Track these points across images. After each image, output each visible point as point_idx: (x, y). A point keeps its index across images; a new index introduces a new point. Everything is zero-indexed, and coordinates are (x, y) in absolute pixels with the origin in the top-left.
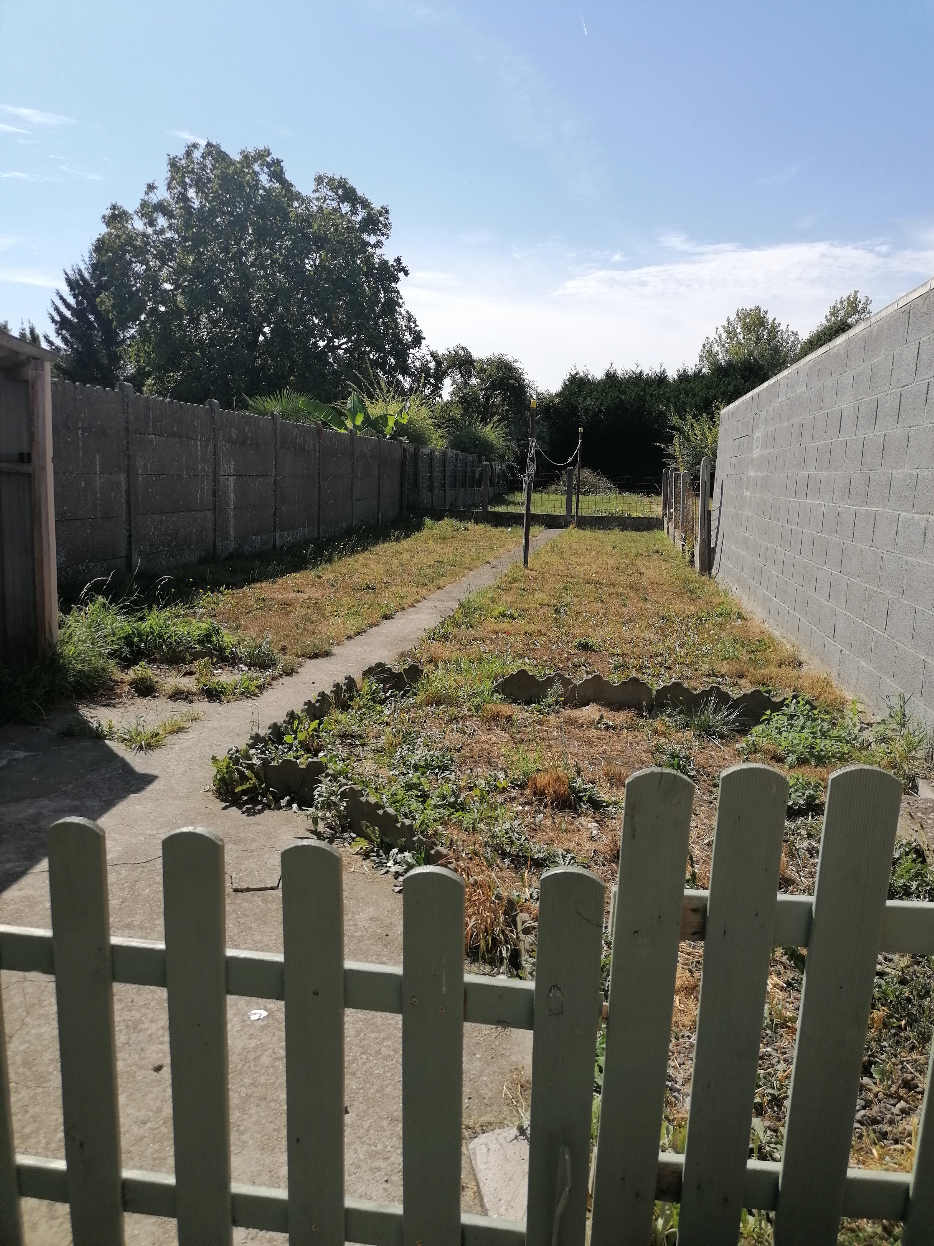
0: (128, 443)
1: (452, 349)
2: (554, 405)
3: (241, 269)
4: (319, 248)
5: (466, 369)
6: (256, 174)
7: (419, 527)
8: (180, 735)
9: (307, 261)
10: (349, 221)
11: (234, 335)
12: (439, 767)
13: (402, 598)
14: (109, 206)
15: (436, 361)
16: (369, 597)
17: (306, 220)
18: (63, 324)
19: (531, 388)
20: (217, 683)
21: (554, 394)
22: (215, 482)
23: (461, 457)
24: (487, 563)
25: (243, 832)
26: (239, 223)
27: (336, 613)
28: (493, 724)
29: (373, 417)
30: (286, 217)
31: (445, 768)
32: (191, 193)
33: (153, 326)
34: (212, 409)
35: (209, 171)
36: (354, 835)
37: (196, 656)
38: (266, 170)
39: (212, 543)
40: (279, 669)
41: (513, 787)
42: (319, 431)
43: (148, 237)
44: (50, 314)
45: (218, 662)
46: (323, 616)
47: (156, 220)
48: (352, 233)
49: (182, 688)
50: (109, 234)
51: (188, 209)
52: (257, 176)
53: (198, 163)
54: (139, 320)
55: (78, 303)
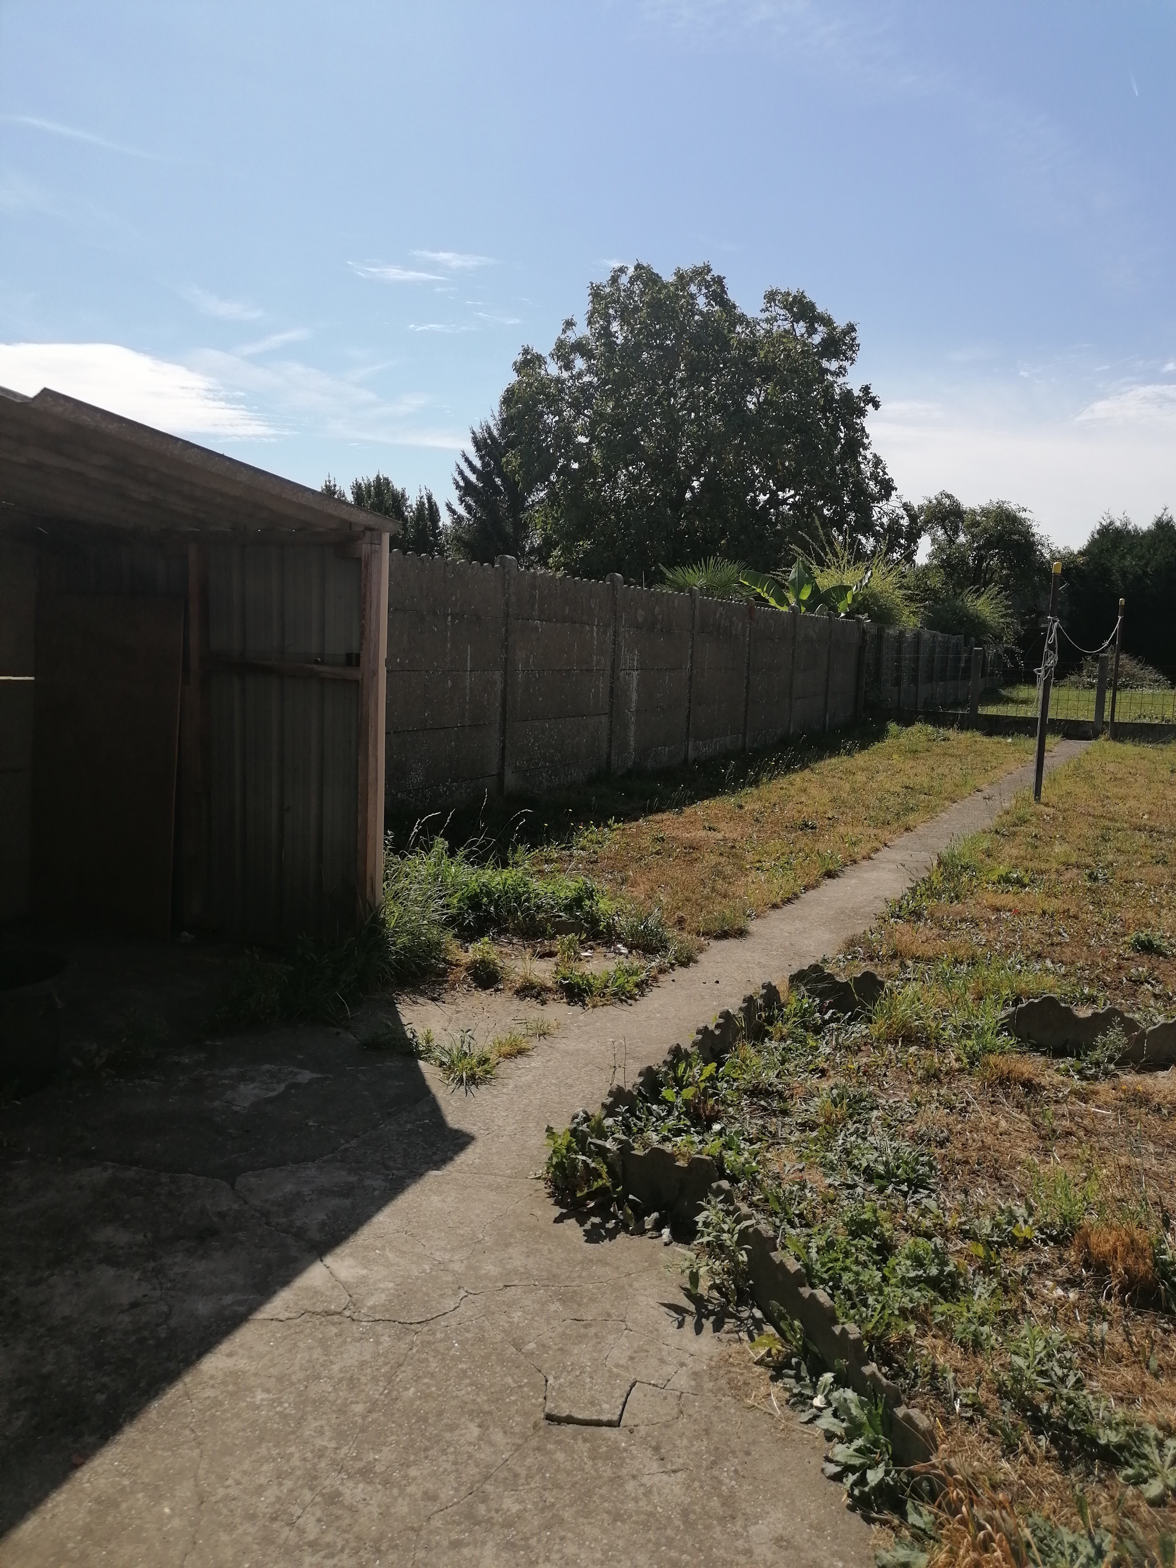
0: (507, 631)
1: (932, 497)
2: (1076, 568)
3: (669, 414)
4: (765, 381)
5: (952, 522)
6: (693, 296)
7: (880, 735)
8: (520, 1061)
9: (749, 398)
10: (805, 344)
11: (656, 492)
12: (909, 1181)
13: (854, 844)
14: (521, 350)
15: (909, 515)
16: (805, 841)
17: (752, 347)
18: (467, 489)
19: (1043, 545)
20: (581, 977)
21: (1076, 552)
22: (614, 677)
23: (940, 639)
24: (979, 791)
25: (580, 1277)
26: (669, 356)
27: (758, 865)
28: (1000, 1092)
29: (823, 590)
30: (726, 345)
31: (917, 1184)
32: (615, 327)
33: (564, 485)
34: (614, 586)
35: (636, 299)
36: (758, 1314)
37: (562, 929)
38: (704, 291)
39: (605, 756)
40: (671, 957)
41: (1043, 1240)
42: (751, 610)
43: (563, 382)
44: (455, 479)
45: (588, 939)
46: (741, 868)
47: (573, 361)
48: (808, 358)
49: (535, 980)
50: (520, 382)
51: (610, 345)
52: (693, 299)
53: (624, 291)
54: (549, 480)
55: (485, 465)
